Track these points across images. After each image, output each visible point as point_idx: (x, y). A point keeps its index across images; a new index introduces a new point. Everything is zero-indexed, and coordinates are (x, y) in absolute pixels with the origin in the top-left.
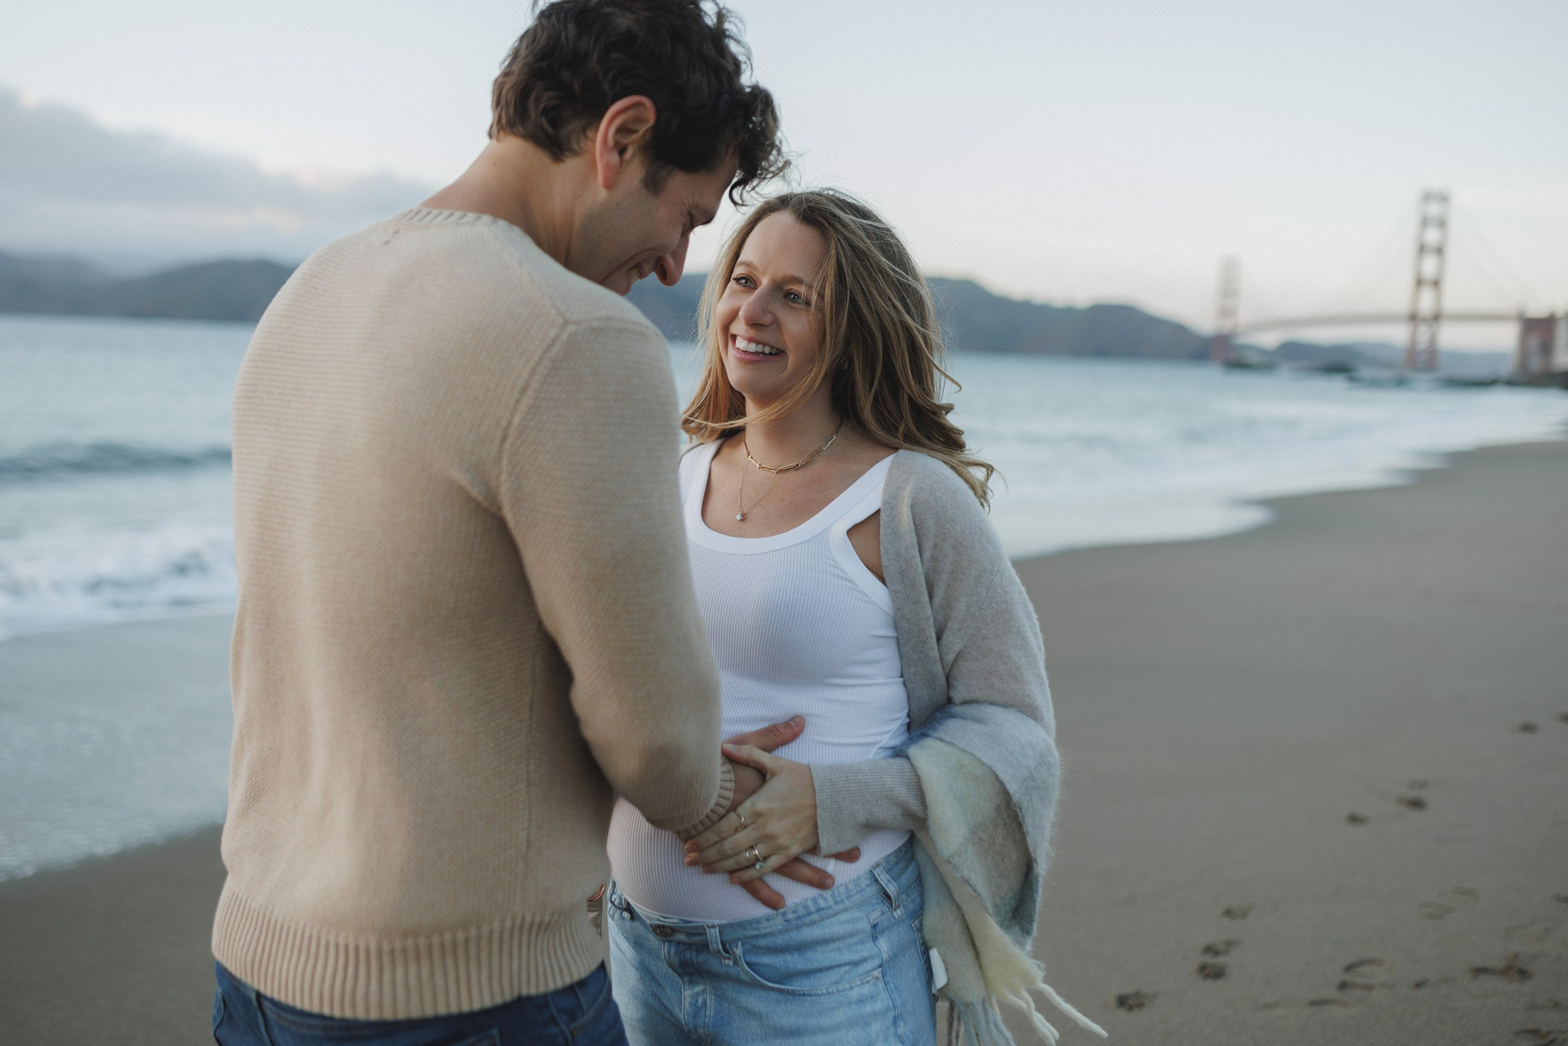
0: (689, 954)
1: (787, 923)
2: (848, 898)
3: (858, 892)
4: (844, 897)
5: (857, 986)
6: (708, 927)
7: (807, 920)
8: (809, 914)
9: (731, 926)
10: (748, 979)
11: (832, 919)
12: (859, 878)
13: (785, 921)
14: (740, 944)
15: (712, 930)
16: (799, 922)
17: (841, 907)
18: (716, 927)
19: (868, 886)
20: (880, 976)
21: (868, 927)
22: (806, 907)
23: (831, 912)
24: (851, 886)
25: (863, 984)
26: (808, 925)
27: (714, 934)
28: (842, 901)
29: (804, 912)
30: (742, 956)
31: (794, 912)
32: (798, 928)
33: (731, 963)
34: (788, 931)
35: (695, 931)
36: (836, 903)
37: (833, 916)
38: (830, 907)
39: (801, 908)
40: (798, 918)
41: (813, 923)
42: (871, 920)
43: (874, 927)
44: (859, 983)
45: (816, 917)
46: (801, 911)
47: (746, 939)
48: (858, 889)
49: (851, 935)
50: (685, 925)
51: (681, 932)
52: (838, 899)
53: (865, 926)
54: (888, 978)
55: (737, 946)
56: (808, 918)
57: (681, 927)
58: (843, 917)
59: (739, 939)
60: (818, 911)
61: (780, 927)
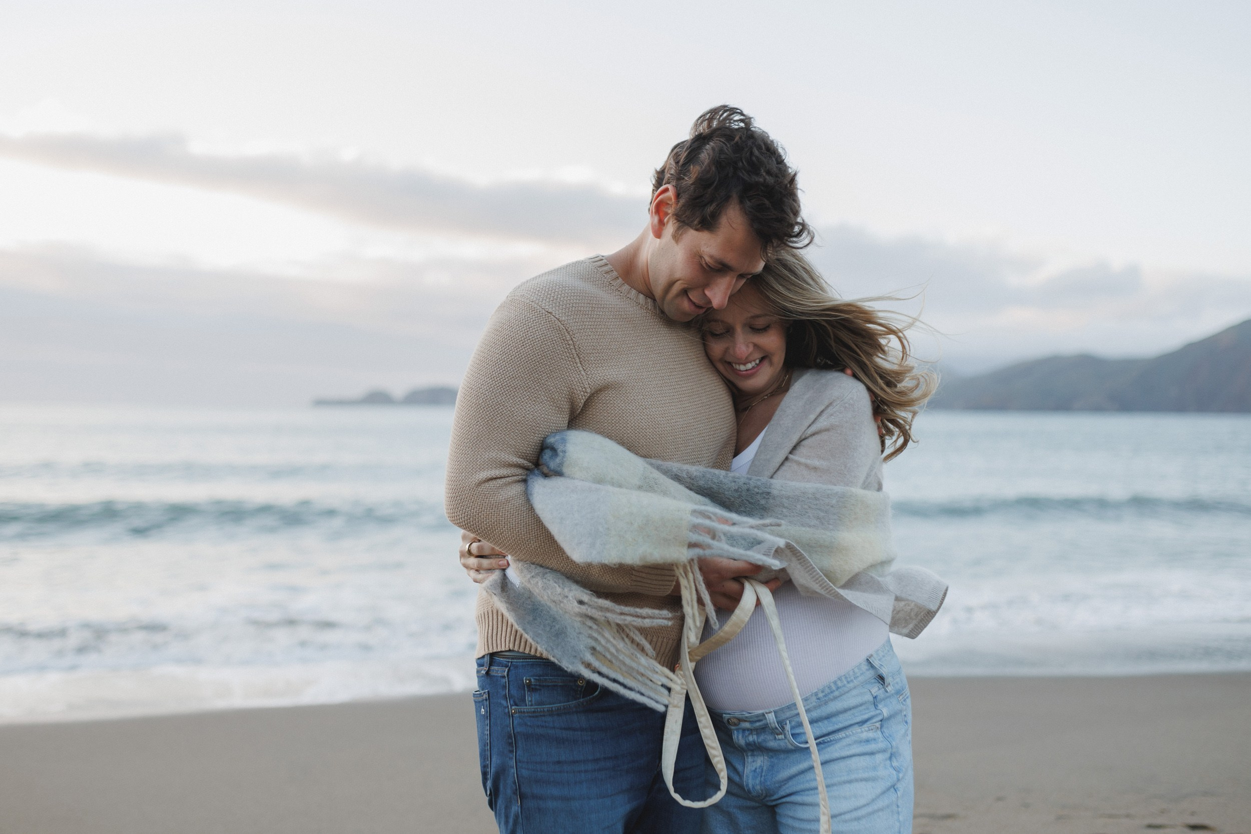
0: (751, 738)
1: (819, 701)
2: (855, 678)
3: (862, 674)
4: (852, 678)
5: (866, 731)
6: (766, 713)
7: (831, 696)
8: (832, 692)
9: (782, 710)
10: (793, 748)
11: (847, 694)
12: (860, 664)
13: (817, 699)
14: (788, 722)
15: (770, 715)
16: (826, 698)
17: (851, 685)
18: (772, 712)
19: (867, 670)
20: (879, 726)
21: (871, 699)
22: (829, 687)
23: (846, 689)
24: (856, 670)
25: (869, 730)
26: (832, 700)
27: (771, 718)
28: (852, 681)
29: (829, 691)
30: (789, 730)
31: (823, 692)
32: (826, 703)
33: (783, 737)
34: (820, 706)
35: (756, 719)
36: (848, 682)
37: (848, 692)
38: (844, 686)
39: (827, 688)
40: (825, 696)
41: (835, 698)
42: (873, 693)
43: (875, 698)
44: (867, 729)
45: (836, 693)
46: (827, 691)
47: (792, 717)
48: (861, 672)
49: (861, 705)
50: (750, 715)
51: (745, 721)
52: (849, 680)
53: (868, 697)
54: (885, 730)
55: (786, 724)
56: (832, 695)
57: (746, 717)
58: (854, 692)
59: (787, 719)
60: (837, 689)
61: (814, 704)
